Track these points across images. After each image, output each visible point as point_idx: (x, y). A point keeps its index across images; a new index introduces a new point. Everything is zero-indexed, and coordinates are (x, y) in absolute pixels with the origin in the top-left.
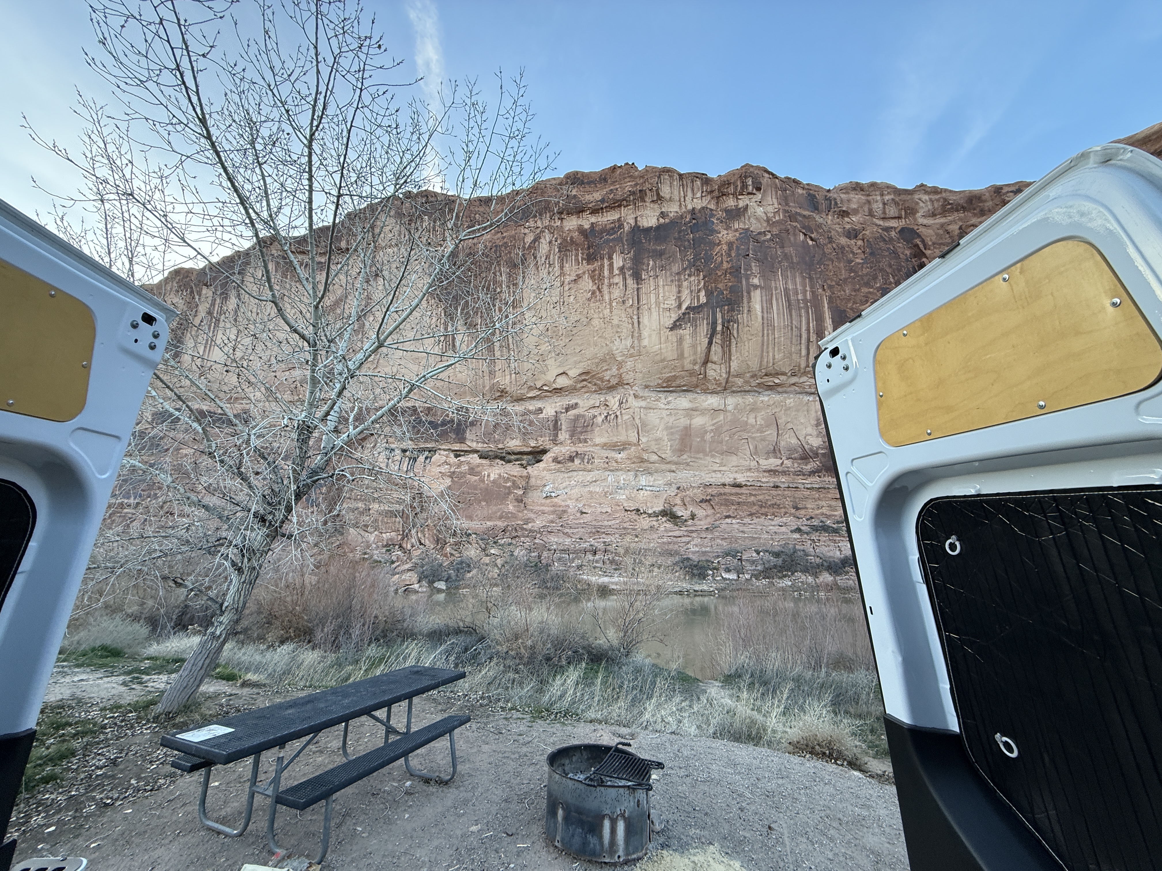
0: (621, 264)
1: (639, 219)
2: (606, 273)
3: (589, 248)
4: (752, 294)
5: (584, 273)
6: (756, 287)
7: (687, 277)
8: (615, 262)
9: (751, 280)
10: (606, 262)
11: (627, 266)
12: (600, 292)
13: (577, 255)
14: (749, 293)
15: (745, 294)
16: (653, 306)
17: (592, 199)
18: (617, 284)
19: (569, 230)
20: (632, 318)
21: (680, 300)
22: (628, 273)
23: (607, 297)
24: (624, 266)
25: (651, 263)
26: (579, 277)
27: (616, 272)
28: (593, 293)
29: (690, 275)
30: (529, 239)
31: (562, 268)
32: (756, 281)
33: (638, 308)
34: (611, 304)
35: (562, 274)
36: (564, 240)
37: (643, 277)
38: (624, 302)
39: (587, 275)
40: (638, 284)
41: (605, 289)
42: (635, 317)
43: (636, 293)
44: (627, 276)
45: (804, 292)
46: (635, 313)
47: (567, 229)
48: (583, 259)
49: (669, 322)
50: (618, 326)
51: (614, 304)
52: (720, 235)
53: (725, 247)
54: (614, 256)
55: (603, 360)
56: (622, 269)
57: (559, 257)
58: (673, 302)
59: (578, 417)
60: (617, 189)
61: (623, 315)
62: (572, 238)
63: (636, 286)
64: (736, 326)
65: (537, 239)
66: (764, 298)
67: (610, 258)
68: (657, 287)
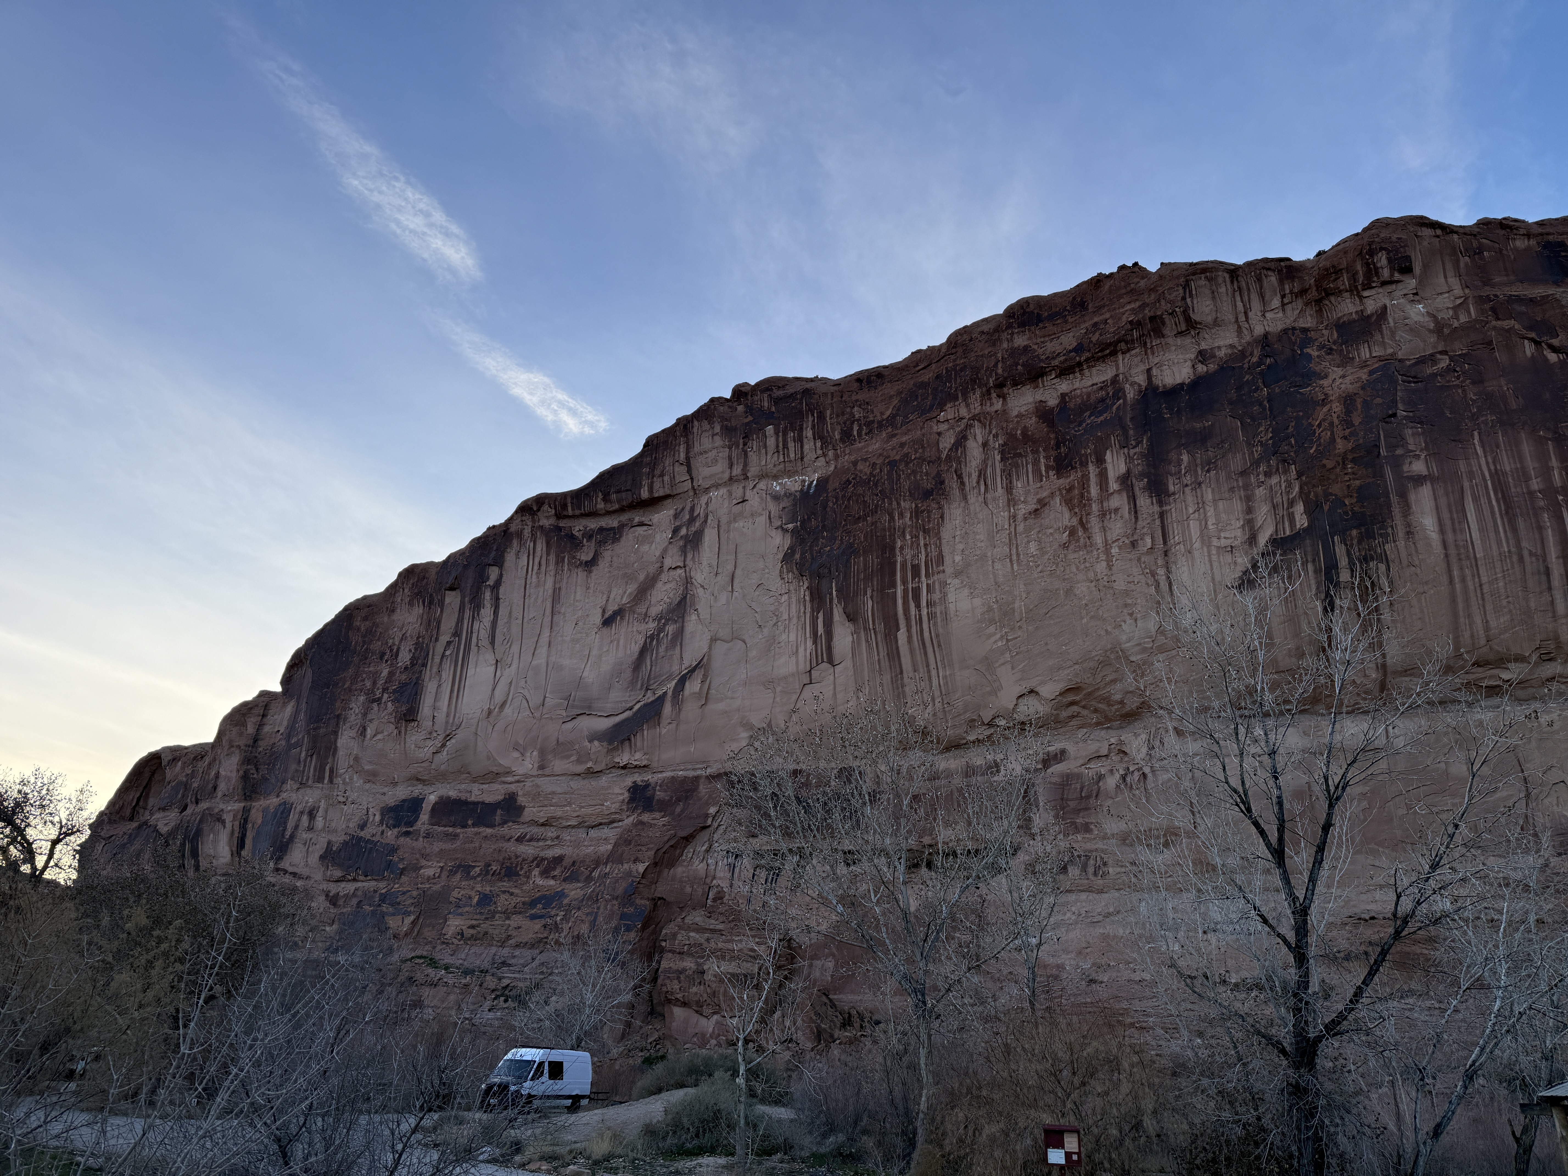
0: (1122, 468)
1: (1154, 372)
2: (1094, 491)
3: (1058, 446)
4: (1412, 497)
5: (1052, 494)
6: (1419, 480)
7: (1262, 478)
8: (1110, 467)
9: (1406, 468)
10: (1092, 470)
11: (1136, 470)
12: (1085, 529)
13: (1036, 463)
14: (1403, 496)
15: (1394, 499)
16: (1197, 545)
17: (1059, 349)
18: (1117, 510)
19: (1020, 416)
20: (1153, 574)
21: (1252, 528)
22: (1139, 485)
23: (1098, 539)
24: (1128, 472)
25: (1185, 457)
26: (1043, 504)
27: (1114, 486)
28: (1073, 532)
29: (1268, 474)
30: (947, 442)
31: (1009, 489)
32: (1418, 467)
33: (1166, 554)
34: (1107, 552)
35: (1011, 502)
36: (1011, 436)
37: (1171, 488)
38: (1134, 544)
39: (1058, 500)
40: (1161, 503)
41: (1094, 523)
42: (1161, 572)
43: (1158, 522)
44: (1137, 489)
45: (1546, 472)
46: (1160, 562)
47: (1015, 413)
48: (1048, 468)
49: (1232, 575)
50: (1127, 593)
51: (1114, 551)
52: (1325, 383)
53: (1337, 407)
54: (1108, 456)
55: (1105, 663)
56: (1125, 480)
57: (1003, 471)
58: (1239, 533)
59: (1067, 779)
60: (1105, 322)
61: (1136, 571)
62: (1025, 430)
63: (1156, 508)
64: (1382, 567)
65: (961, 441)
66: (1443, 501)
67: (1100, 461)
68: (1201, 506)
